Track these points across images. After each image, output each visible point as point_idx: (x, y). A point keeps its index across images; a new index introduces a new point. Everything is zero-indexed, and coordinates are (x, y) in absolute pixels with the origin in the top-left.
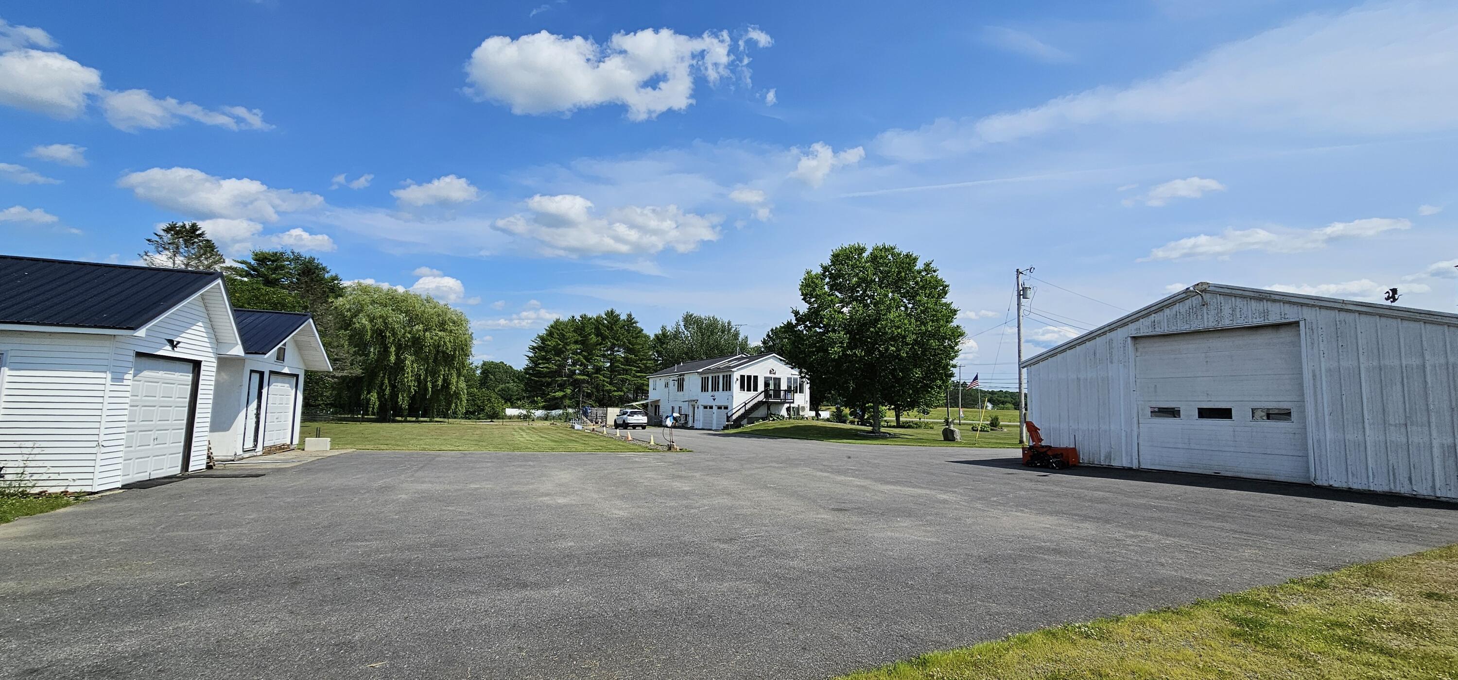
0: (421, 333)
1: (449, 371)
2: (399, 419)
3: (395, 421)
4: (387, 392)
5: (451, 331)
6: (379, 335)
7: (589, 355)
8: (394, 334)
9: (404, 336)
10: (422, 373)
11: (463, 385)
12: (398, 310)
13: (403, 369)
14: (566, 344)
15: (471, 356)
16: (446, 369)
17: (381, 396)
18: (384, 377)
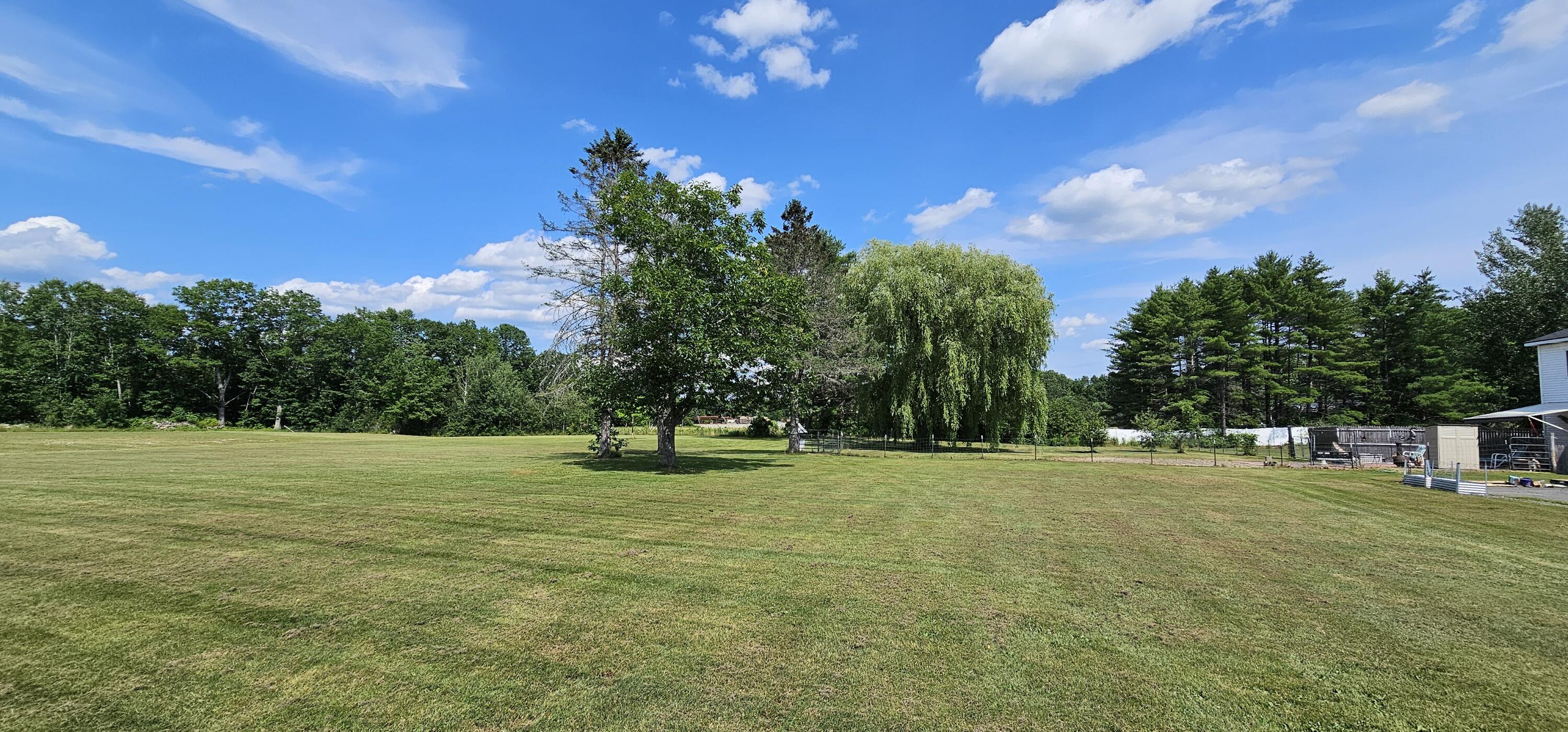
0: (969, 302)
1: (1017, 363)
2: (944, 444)
3: (938, 449)
4: (925, 403)
5: (1017, 293)
6: (908, 312)
7: (1236, 334)
8: (928, 309)
9: (942, 311)
10: (975, 369)
11: (1041, 389)
12: (931, 269)
13: (944, 365)
14: (1188, 319)
15: (1052, 337)
16: (1013, 361)
17: (916, 410)
18: (918, 379)
